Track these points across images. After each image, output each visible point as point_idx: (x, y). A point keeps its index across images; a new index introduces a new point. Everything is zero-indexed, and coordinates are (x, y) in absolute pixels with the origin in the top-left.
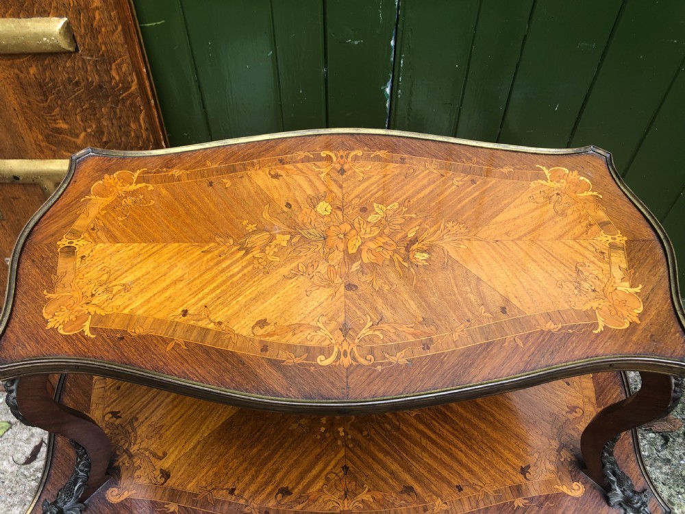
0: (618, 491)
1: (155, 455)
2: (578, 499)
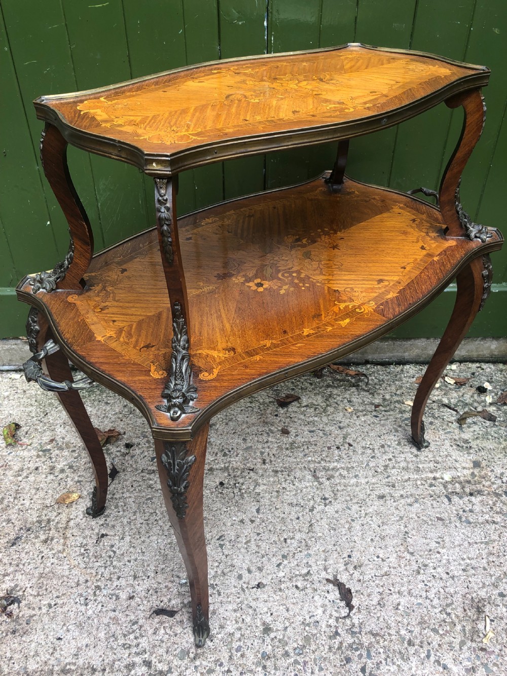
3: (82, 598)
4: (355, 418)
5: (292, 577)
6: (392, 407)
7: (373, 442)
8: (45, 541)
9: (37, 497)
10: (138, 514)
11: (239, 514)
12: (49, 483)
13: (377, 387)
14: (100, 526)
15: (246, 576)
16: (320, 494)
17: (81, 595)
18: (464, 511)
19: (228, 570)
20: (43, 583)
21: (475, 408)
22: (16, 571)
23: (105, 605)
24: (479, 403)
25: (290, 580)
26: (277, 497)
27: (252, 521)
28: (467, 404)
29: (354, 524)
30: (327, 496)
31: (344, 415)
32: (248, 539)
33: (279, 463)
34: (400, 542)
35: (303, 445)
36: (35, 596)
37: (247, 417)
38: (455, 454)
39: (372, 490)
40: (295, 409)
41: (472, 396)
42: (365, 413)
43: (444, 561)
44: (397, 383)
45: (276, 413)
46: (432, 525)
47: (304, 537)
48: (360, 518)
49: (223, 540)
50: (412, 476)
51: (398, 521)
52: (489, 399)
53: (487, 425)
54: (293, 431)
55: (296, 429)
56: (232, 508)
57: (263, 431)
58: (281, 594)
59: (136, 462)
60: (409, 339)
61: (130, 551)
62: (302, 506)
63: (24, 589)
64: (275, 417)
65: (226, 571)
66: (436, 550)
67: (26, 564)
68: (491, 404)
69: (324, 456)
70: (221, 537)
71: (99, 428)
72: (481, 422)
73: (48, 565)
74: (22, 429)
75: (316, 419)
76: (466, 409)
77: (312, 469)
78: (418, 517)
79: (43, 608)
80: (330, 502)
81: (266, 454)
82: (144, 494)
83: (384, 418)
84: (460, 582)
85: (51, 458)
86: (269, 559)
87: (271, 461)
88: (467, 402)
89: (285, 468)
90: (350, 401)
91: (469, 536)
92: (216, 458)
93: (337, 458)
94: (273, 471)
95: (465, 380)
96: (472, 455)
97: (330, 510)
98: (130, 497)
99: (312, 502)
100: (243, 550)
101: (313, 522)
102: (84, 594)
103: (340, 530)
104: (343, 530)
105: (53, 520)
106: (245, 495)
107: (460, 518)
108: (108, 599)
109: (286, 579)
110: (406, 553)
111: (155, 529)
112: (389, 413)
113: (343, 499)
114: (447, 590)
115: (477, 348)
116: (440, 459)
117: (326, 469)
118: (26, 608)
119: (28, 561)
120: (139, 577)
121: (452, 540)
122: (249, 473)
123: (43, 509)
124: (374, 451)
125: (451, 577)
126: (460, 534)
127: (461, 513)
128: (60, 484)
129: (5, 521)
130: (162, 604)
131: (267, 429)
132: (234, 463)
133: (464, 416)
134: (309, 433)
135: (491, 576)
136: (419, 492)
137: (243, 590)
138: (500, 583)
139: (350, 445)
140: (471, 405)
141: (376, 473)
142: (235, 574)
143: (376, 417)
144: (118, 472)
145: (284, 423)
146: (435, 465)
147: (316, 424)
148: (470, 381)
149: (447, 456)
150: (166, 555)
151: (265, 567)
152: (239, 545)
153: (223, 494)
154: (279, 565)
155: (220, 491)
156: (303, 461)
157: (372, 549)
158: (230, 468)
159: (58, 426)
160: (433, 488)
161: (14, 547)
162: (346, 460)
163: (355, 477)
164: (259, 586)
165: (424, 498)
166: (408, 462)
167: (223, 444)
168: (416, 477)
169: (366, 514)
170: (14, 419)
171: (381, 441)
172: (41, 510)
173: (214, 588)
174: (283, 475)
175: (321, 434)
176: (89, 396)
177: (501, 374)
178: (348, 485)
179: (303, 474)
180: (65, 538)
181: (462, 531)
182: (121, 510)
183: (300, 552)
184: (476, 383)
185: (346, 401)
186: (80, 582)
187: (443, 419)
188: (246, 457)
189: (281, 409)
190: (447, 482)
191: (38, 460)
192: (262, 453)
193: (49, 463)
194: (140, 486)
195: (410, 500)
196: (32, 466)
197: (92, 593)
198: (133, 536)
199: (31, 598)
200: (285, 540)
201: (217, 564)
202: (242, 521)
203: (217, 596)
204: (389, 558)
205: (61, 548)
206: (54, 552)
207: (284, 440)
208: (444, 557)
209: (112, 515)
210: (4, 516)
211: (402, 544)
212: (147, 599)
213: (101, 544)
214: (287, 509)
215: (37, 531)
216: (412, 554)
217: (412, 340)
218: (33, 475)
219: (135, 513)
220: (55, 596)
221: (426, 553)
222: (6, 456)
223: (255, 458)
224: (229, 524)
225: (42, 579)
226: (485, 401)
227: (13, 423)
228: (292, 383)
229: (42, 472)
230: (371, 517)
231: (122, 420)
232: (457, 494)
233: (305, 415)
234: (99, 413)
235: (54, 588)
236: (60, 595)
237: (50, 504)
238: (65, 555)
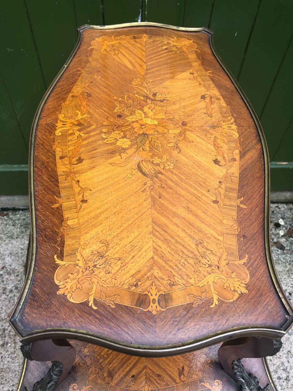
8: (3, 345)
12: (3, 301)
20: (3, 375)
21: (273, 240)
24: (275, 235)
41: (271, 230)
52: (282, 233)
53: (279, 253)
68: (282, 236)
72: (275, 250)
73: (5, 363)
85: (3, 281)
105: (7, 330)
135: (274, 365)
138: (279, 370)
159: (7, 256)
176: (26, 231)
177: (290, 212)
184: (274, 220)
193: (2, 285)
205: (13, 350)
206: (8, 353)
220: (11, 385)
225: (3, 373)
226: (278, 234)
235: (11, 379)
236: (15, 384)
237: (4, 317)
238: (15, 355)
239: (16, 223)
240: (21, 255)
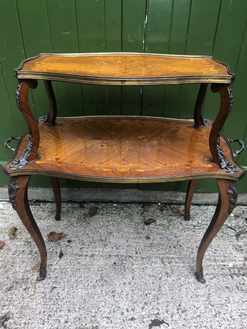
0: (224, 163)
1: (53, 155)
2: (210, 168)
3: (42, 321)
4: (183, 232)
5: (150, 315)
6: (202, 227)
7: (192, 245)
8: (25, 289)
9: (23, 266)
10: (72, 277)
11: (123, 279)
12: (29, 259)
13: (195, 216)
14: (53, 282)
15: (126, 313)
16: (165, 271)
17: (41, 319)
18: (240, 284)
19: (117, 309)
20: (22, 311)
21: (245, 229)
22: (10, 304)
23: (53, 325)
25: (149, 316)
26: (143, 271)
27: (130, 284)
28: (240, 227)
29: (182, 288)
30: (168, 272)
31: (178, 230)
32: (127, 293)
33: (144, 254)
34: (206, 299)
35: (157, 245)
36: (18, 318)
37: (129, 229)
38: (235, 253)
39: (191, 270)
40: (153, 226)
41: (243, 223)
42: (188, 229)
43: (229, 311)
44: (205, 215)
45: (143, 228)
46: (223, 290)
47: (156, 293)
48: (185, 285)
49: (114, 293)
50: (212, 264)
51: (205, 287)
54: (152, 238)
55: (153, 236)
56: (120, 276)
57: (137, 237)
58: (143, 324)
59: (73, 250)
60: (211, 193)
61: (67, 296)
62: (156, 277)
63: (13, 314)
64: (143, 230)
65: (115, 310)
66: (225, 304)
67: (15, 301)
69: (167, 251)
70: (113, 291)
71: (55, 232)
73: (25, 302)
74: (18, 230)
75: (164, 232)
76: (240, 230)
77: (161, 258)
78: (216, 286)
79: (22, 324)
80: (170, 275)
81: (138, 249)
82: (76, 267)
83: (198, 233)
84: (238, 322)
85: (31, 246)
86: (138, 305)
87: (140, 253)
88: (240, 226)
89: (147, 256)
90: (181, 223)
91: (243, 297)
92: (112, 250)
93: (174, 252)
94: (141, 258)
95: (239, 215)
96: (244, 254)
97: (170, 279)
98: (69, 268)
99: (160, 275)
100: (125, 299)
101: (161, 285)
102: (43, 319)
103: (175, 291)
104: (176, 290)
105: (30, 278)
106: (127, 270)
107: (238, 288)
108: (55, 322)
109: (146, 316)
110: (209, 305)
111: (80, 285)
112: (200, 230)
113: (177, 274)
114: (231, 326)
115: (245, 199)
116: (227, 255)
117: (168, 258)
118: (13, 324)
119: (16, 299)
120: (71, 311)
121: (234, 299)
122: (129, 258)
123: (25, 272)
124: (193, 249)
125: (233, 319)
126: (238, 296)
127: (238, 285)
128: (34, 259)
129: (6, 277)
130: (82, 326)
131: (139, 236)
132: (122, 253)
133: (239, 233)
134: (160, 239)
136: (216, 272)
137: (124, 321)
139: (181, 246)
140: (243, 228)
141: (194, 261)
142: (120, 312)
143: (194, 232)
144: (64, 255)
145: (148, 233)
146: (224, 258)
147: (164, 234)
148: (242, 215)
149: (230, 254)
150: (85, 300)
151: (136, 309)
152: (123, 296)
153: (115, 269)
154: (143, 308)
155: (114, 267)
156: (156, 253)
157: (191, 302)
158: (119, 255)
160: (223, 270)
161: (10, 292)
162: (178, 254)
163: (183, 263)
164: (132, 319)
165: (218, 276)
166: (210, 256)
167: (116, 243)
168: (214, 264)
169: (188, 283)
170: (14, 226)
171: (196, 245)
172: (24, 273)
173: (109, 319)
174: (146, 260)
175: (166, 239)
178: (179, 267)
179: (156, 260)
180: (35, 288)
181: (239, 295)
182: (64, 274)
183: (154, 301)
184: (245, 216)
185: (179, 223)
186: (41, 312)
187: (228, 234)
188: (128, 250)
189: (146, 226)
190: (230, 268)
191: (24, 247)
192: (136, 248)
193: (30, 249)
194: (74, 262)
195: (211, 277)
196: (21, 249)
197: (47, 318)
198: (69, 289)
199: (16, 319)
200: (146, 294)
201: (111, 306)
202: (124, 283)
203: (110, 323)
204: (200, 307)
205: (32, 293)
206: (29, 295)
207: (147, 242)
208: (229, 308)
209: (59, 277)
210: (6, 275)
211: (207, 300)
212: (74, 323)
213: (53, 292)
214: (148, 278)
215: (21, 284)
216: (212, 306)
217: (213, 194)
218: (21, 254)
219: (71, 276)
220: (28, 318)
221: (220, 306)
222: (9, 244)
223: (132, 251)
224: (118, 285)
225: (22, 309)
227: (14, 228)
228: (152, 213)
229: (26, 253)
230: (191, 284)
231: (67, 228)
232: (236, 274)
233: (158, 230)
234: (56, 224)
235: (28, 314)
236: (31, 318)
237: (29, 270)
238: (34, 297)
239: (45, 210)
240: (46, 230)
